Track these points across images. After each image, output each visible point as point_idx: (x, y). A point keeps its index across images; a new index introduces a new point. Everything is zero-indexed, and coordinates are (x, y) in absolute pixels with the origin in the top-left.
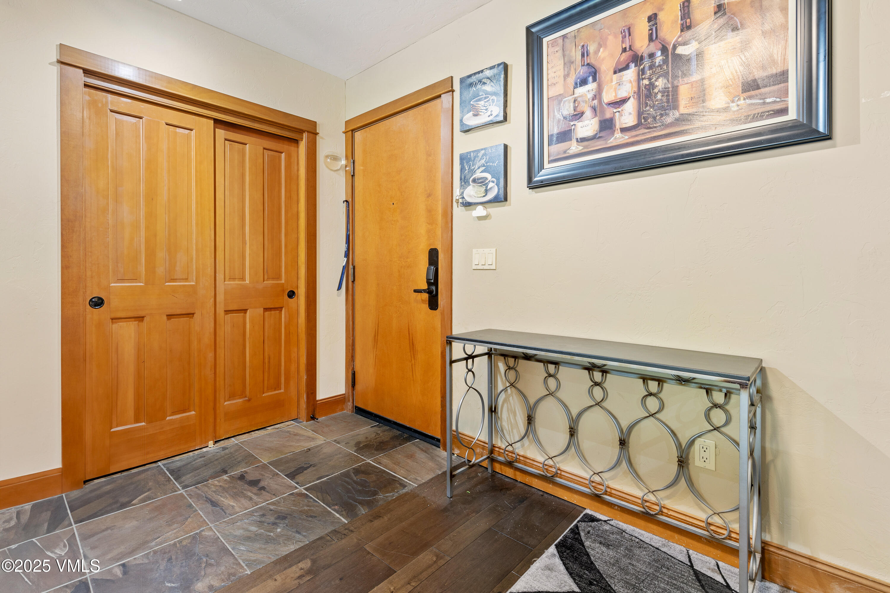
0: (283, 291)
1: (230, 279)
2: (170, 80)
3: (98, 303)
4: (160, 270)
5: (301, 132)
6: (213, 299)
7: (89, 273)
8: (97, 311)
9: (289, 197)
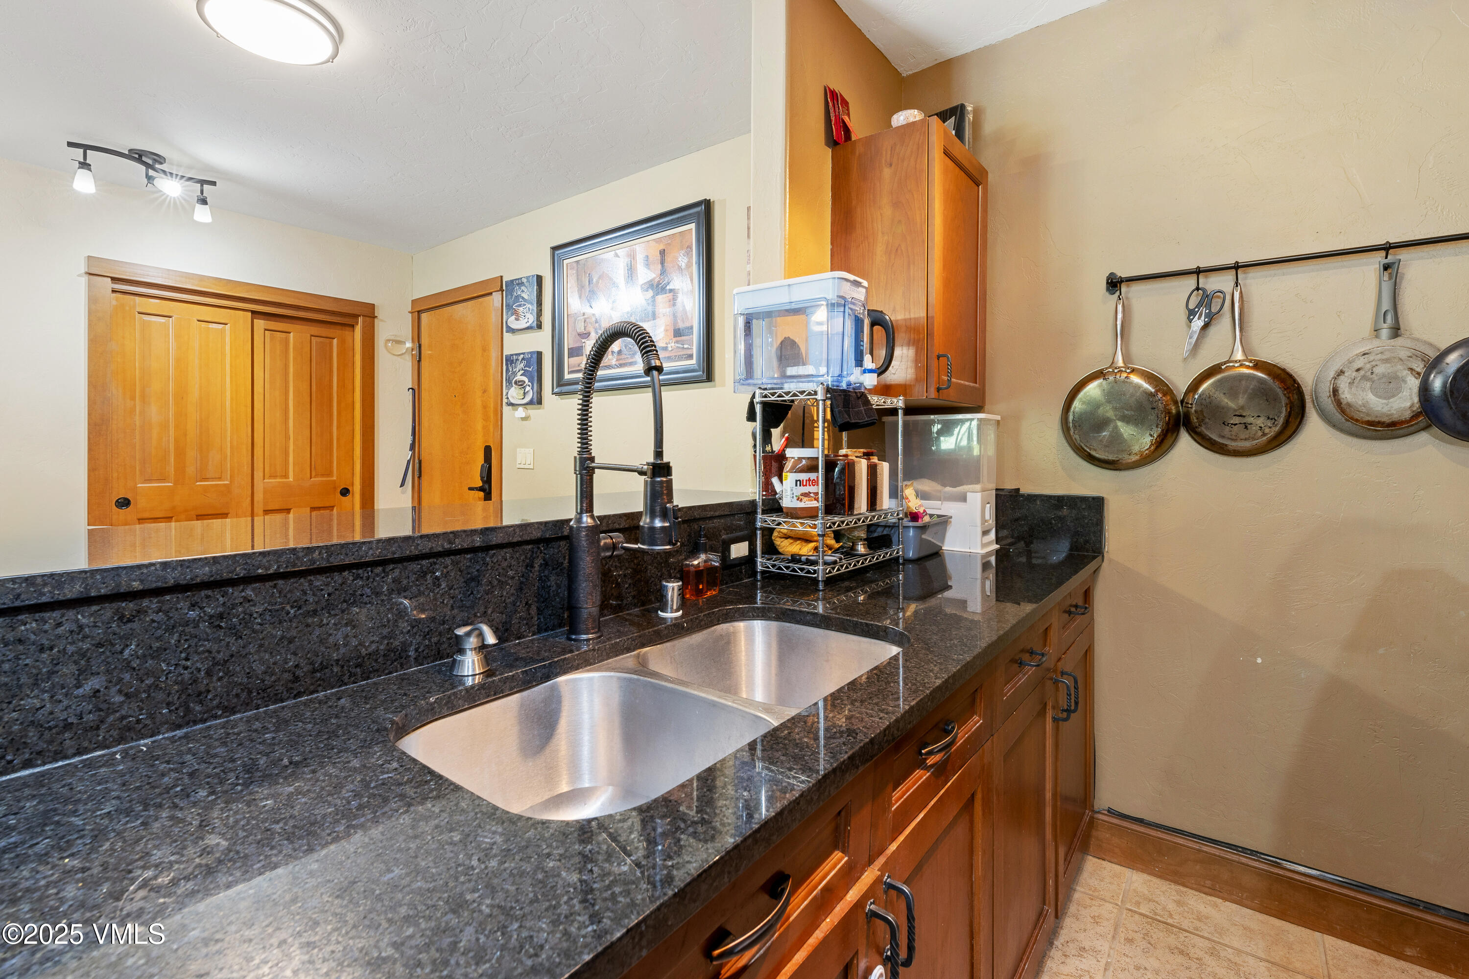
0: (335, 488)
1: (271, 477)
2: (202, 278)
3: (124, 503)
4: (191, 470)
5: (356, 316)
6: (249, 499)
7: (115, 475)
8: (123, 512)
9: (342, 385)
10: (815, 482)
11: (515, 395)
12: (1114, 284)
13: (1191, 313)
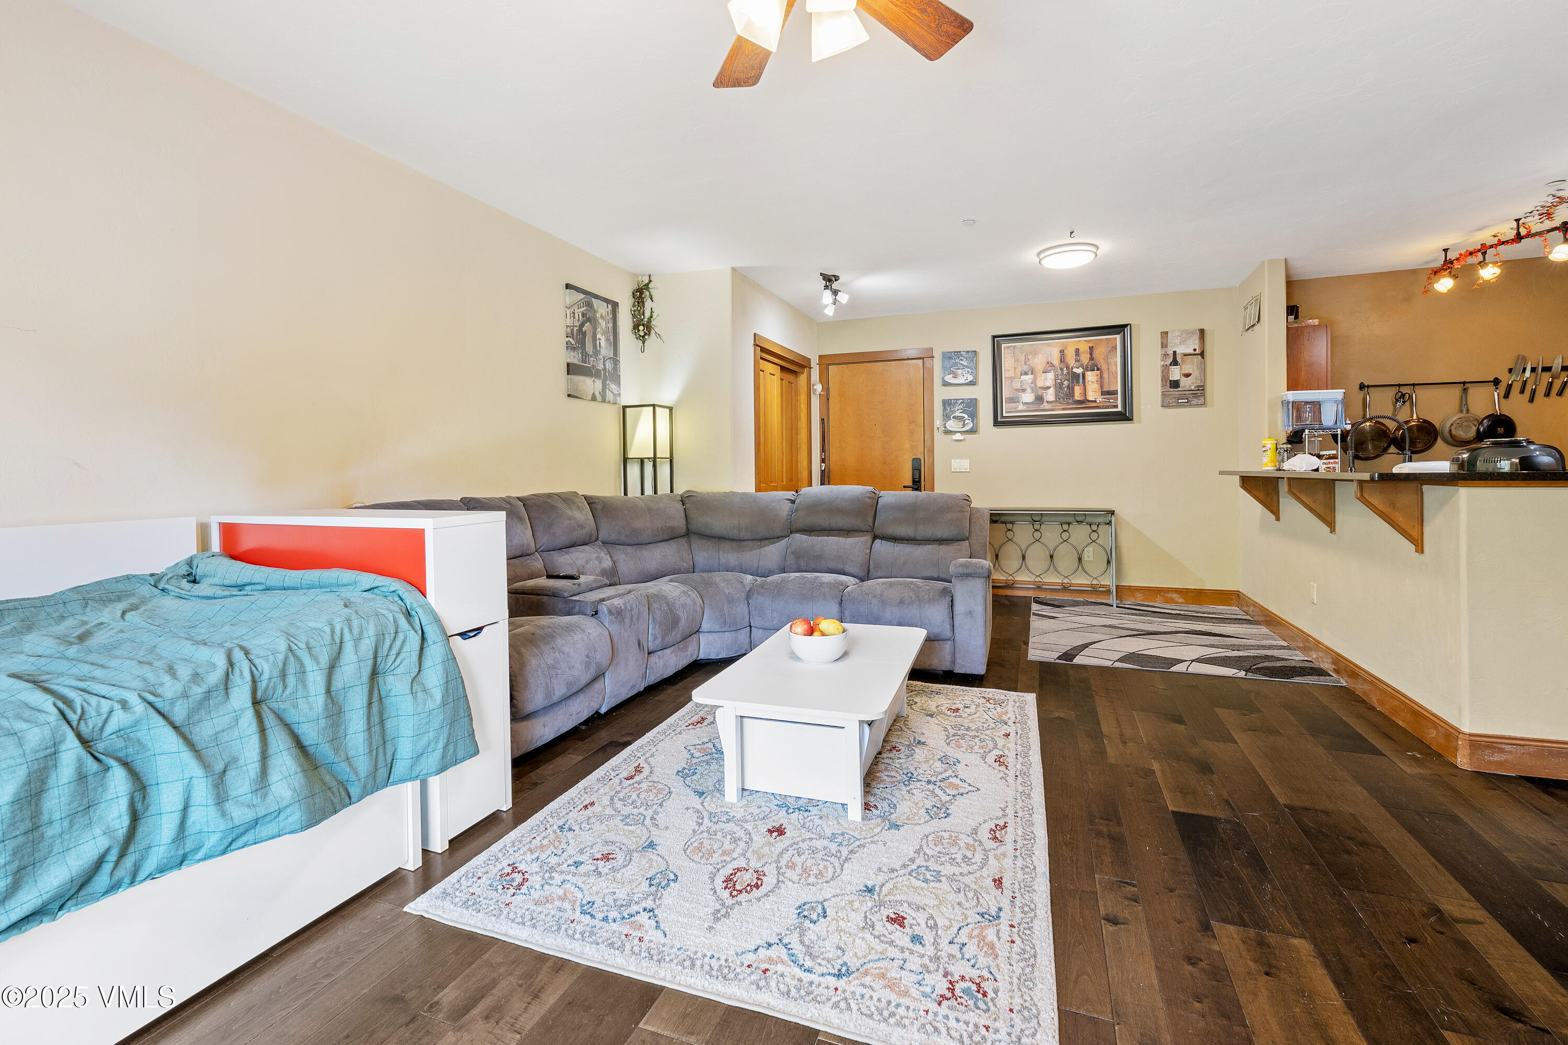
5: (805, 368)
10: (1337, 463)
11: (953, 425)
12: (1362, 387)
13: (1397, 400)
